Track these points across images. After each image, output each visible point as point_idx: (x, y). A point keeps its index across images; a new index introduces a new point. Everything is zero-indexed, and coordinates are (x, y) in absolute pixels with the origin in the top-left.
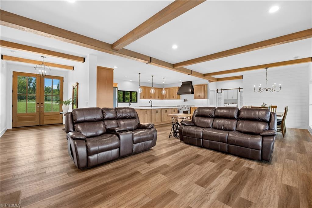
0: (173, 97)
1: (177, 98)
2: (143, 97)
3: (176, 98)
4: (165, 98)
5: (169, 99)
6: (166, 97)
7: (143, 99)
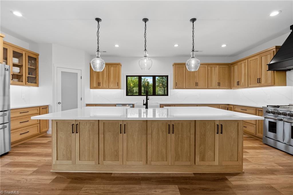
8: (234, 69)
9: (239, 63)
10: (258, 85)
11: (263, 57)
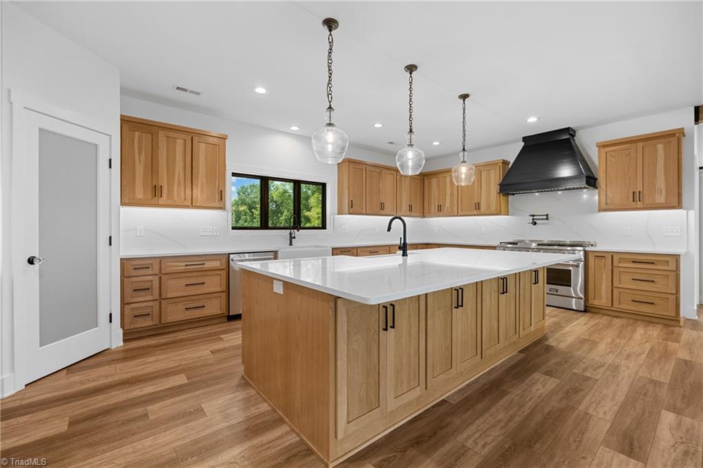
0: (478, 206)
1: (493, 208)
2: (351, 205)
3: (488, 207)
4: (434, 209)
5: (458, 215)
6: (440, 208)
7: (350, 214)
8: (430, 184)
9: (441, 175)
10: (475, 212)
11: (483, 173)
